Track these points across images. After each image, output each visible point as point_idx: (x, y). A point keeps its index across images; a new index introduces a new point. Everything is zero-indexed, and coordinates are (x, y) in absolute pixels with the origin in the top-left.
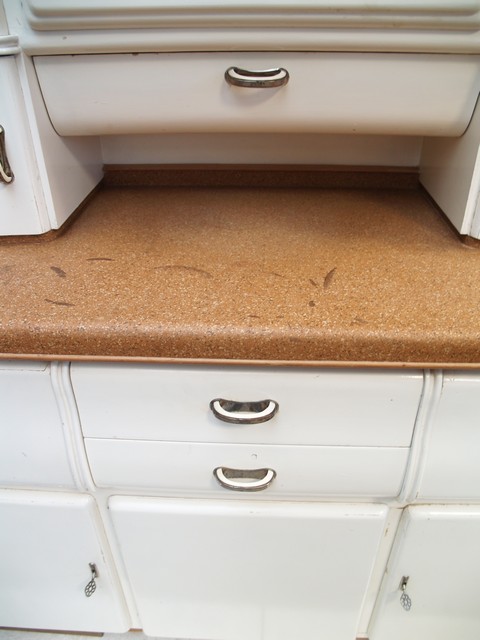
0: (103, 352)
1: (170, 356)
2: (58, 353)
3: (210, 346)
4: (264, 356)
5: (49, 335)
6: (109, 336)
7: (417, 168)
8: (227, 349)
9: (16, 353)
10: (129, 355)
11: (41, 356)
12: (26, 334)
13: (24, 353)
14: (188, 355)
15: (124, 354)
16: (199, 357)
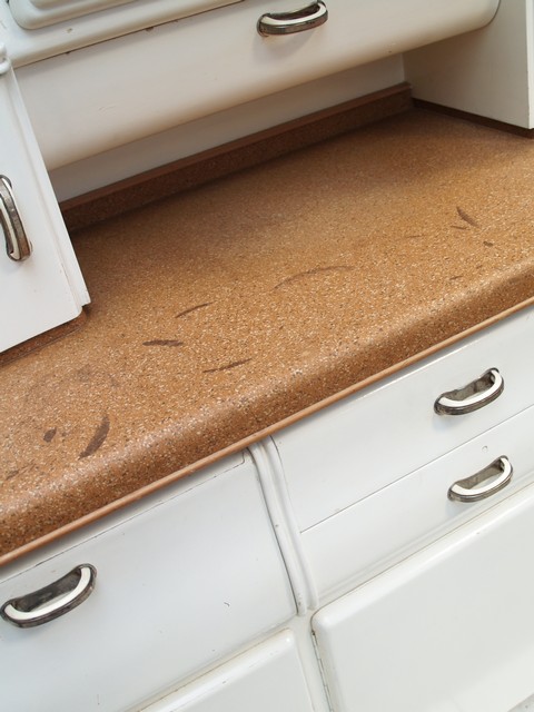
0: (331, 390)
1: (403, 359)
2: (277, 421)
3: (439, 326)
4: (492, 313)
5: (263, 402)
6: (333, 367)
7: (405, 84)
8: (457, 321)
9: (226, 446)
10: (360, 380)
11: (258, 434)
12: (234, 414)
13: (235, 441)
14: (420, 349)
15: (354, 382)
16: (431, 345)
